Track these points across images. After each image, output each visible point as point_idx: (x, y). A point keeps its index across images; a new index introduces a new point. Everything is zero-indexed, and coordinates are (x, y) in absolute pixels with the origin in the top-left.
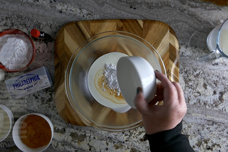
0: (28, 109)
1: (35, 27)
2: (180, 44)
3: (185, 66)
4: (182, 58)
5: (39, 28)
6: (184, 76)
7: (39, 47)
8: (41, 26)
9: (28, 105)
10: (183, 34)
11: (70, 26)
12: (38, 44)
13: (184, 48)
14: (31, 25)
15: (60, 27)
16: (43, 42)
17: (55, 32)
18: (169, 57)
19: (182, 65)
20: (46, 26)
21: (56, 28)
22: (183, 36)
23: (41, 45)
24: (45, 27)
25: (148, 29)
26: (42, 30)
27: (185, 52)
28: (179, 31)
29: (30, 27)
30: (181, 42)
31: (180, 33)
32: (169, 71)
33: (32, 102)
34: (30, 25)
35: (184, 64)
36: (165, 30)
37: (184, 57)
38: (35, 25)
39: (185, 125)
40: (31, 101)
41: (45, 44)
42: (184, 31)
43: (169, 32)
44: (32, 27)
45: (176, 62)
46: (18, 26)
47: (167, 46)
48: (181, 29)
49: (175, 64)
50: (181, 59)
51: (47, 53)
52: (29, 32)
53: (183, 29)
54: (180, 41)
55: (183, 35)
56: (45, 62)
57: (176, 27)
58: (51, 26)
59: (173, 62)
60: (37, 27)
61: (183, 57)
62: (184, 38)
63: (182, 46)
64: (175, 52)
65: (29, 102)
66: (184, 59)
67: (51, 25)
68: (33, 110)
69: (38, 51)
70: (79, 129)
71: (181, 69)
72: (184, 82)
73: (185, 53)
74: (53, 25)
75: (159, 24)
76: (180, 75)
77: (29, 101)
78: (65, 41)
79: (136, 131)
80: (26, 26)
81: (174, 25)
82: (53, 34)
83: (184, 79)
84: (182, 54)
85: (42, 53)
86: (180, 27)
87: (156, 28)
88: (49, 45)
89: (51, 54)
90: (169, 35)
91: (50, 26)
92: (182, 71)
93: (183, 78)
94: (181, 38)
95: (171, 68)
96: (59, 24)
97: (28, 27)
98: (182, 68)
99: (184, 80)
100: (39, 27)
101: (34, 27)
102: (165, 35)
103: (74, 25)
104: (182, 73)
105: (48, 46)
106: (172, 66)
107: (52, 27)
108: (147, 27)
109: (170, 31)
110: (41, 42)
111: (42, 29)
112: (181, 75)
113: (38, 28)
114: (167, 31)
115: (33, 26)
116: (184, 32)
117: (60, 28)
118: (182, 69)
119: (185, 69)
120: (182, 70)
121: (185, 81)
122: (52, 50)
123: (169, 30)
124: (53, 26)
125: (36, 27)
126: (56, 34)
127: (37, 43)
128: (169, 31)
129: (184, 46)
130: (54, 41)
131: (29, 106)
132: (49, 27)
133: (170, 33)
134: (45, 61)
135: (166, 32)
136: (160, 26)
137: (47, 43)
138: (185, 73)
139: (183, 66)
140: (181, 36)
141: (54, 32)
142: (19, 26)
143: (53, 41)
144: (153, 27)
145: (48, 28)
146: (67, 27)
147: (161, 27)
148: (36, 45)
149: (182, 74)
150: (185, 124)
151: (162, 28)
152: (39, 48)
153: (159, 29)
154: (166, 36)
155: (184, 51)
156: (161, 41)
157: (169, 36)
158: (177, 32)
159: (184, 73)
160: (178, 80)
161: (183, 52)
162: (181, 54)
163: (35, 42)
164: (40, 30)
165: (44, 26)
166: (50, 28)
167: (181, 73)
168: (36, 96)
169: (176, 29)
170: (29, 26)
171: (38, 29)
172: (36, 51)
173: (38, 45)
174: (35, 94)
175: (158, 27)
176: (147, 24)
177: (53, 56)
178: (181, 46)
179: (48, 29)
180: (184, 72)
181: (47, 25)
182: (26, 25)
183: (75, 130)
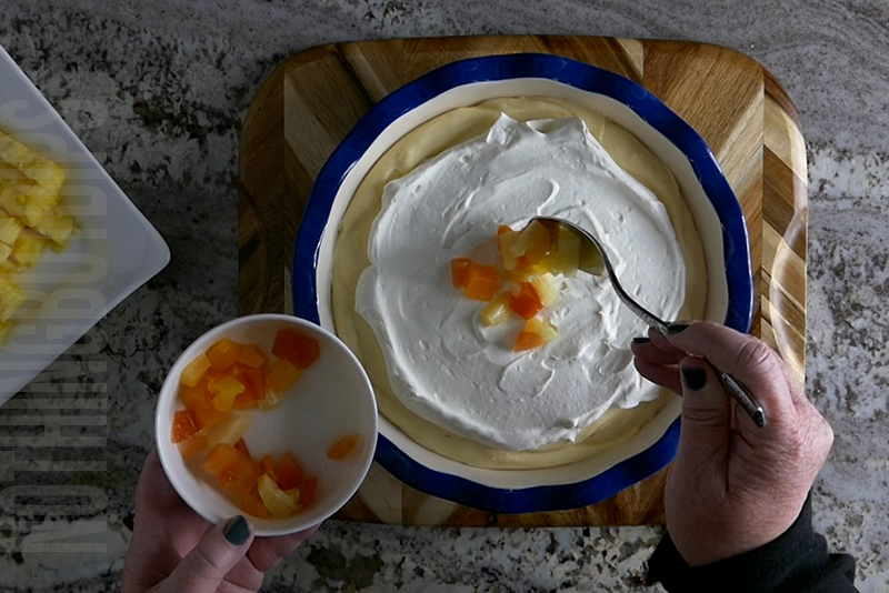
0: (117, 440)
1: (146, 64)
2: (809, 143)
3: (832, 244)
4: (821, 205)
5: (168, 69)
6: (829, 287)
7: (168, 159)
8: (177, 60)
9: (117, 423)
10: (824, 95)
11: (313, 64)
12: (161, 144)
13: (830, 161)
14: (131, 56)
15: (261, 63)
16: (183, 131)
17: (240, 87)
18: (763, 210)
19: (820, 240)
20: (198, 58)
21: (244, 68)
22: (823, 105)
23: (177, 147)
24: (196, 64)
25: (665, 82)
26: (178, 77)
27: (834, 181)
28: (806, 83)
29: (123, 63)
30: (815, 132)
31: (812, 90)
32: (763, 273)
33: (133, 409)
34: (125, 54)
35: (831, 234)
36: (744, 86)
37: (831, 204)
38: (148, 55)
39: (833, 514)
40: (131, 405)
41: (194, 142)
42: (828, 82)
43: (761, 95)
44: (134, 63)
45: (792, 232)
46: (70, 61)
47: (754, 160)
48: (817, 75)
49: (790, 241)
50: (816, 211)
51: (201, 182)
52: (118, 89)
53: (824, 72)
54: (811, 130)
55: (826, 102)
56: (194, 227)
57: (795, 66)
58: (219, 62)
59: (782, 231)
60: (157, 63)
61: (826, 202)
62: (831, 117)
63: (821, 151)
64: (792, 186)
65: (121, 408)
66: (830, 210)
67: (223, 55)
68: (139, 443)
69: (161, 173)
70: (350, 533)
71: (814, 254)
72: (827, 316)
73: (833, 186)
74: (229, 55)
75: (717, 60)
76: (812, 283)
77: (121, 403)
78: (287, 135)
79: (612, 539)
80: (108, 58)
81: (784, 57)
82: (228, 98)
83: (830, 300)
84: (821, 189)
85: (181, 182)
86: (809, 65)
87: (704, 76)
88: (211, 150)
89: (223, 189)
90: (762, 109)
91: (214, 59)
92: (819, 268)
93: (825, 297)
94: (816, 116)
95: (773, 260)
96: (260, 54)
97: (115, 62)
98: (821, 252)
99: (831, 308)
100: (168, 63)
101: (143, 65)
102: (743, 109)
103: (329, 60)
104: (821, 273)
105: (206, 152)
106: (774, 252)
107: (225, 64)
108: (661, 73)
109: (766, 92)
110: (177, 136)
111: (182, 75)
112: (817, 285)
113: (164, 70)
114: (755, 92)
115: (141, 61)
116: (828, 87)
117: (264, 68)
118: (820, 257)
119: (832, 256)
120: (820, 260)
121: (834, 312)
122: (225, 172)
123: (763, 86)
124: (229, 59)
125: (151, 65)
126: (242, 96)
127: (158, 136)
128: (762, 91)
129: (828, 151)
130: (233, 130)
131: (119, 427)
132: (210, 62)
133: (769, 101)
134: (196, 221)
135: (751, 94)
136: (723, 67)
137: (205, 136)
138: (832, 273)
139: (825, 243)
140: (813, 107)
141: (235, 89)
142: (73, 60)
143: (229, 127)
144: (689, 72)
145: (208, 69)
146: (298, 69)
147: (727, 72)
148: (152, 149)
149: (822, 279)
150: (835, 509)
151: (729, 77)
152: (165, 162)
153: (717, 82)
154: (748, 114)
155: (829, 177)
156: (727, 137)
157: (762, 116)
158: (799, 88)
159: (828, 274)
160: (803, 315)
161: (824, 177)
162: (817, 190)
163: (149, 134)
164: (170, 76)
165: (190, 62)
166: (216, 71)
167: (815, 274)
168: (152, 380)
169: (792, 74)
170: (120, 59)
171: (162, 74)
172: (154, 173)
173: (161, 147)
174: (148, 371)
175: (711, 73)
176: (661, 58)
177: (230, 197)
178: (814, 151)
179: (205, 72)
180: (831, 269)
181: (201, 54)
182: (105, 53)
183: (332, 536)
